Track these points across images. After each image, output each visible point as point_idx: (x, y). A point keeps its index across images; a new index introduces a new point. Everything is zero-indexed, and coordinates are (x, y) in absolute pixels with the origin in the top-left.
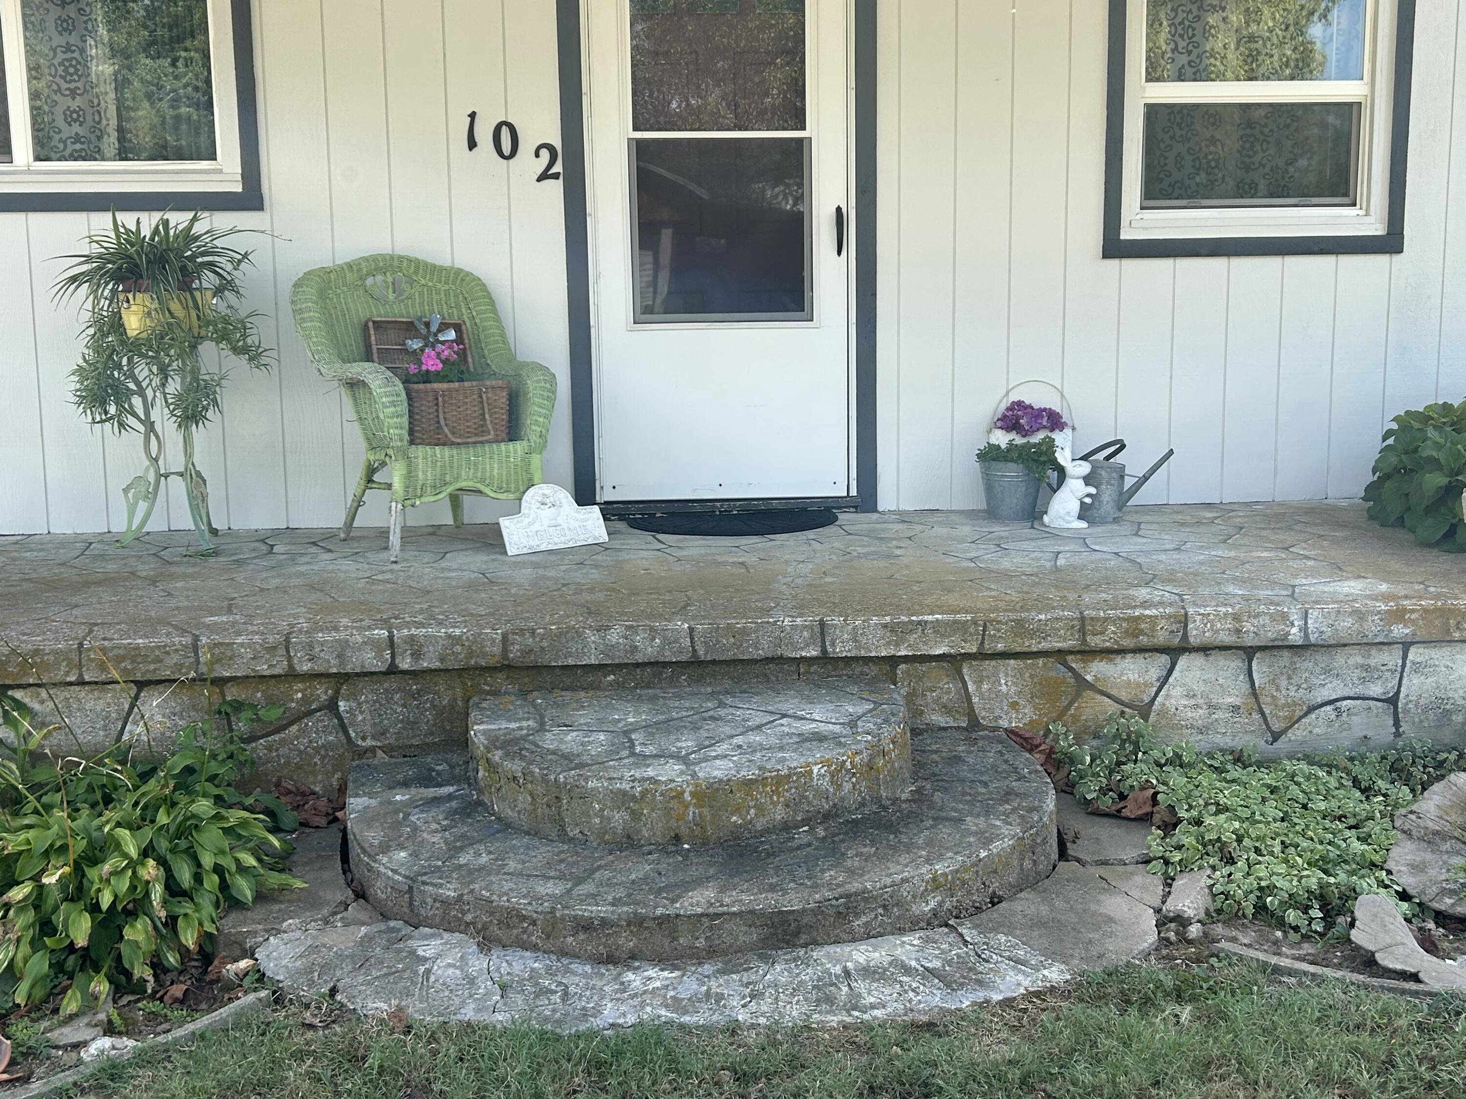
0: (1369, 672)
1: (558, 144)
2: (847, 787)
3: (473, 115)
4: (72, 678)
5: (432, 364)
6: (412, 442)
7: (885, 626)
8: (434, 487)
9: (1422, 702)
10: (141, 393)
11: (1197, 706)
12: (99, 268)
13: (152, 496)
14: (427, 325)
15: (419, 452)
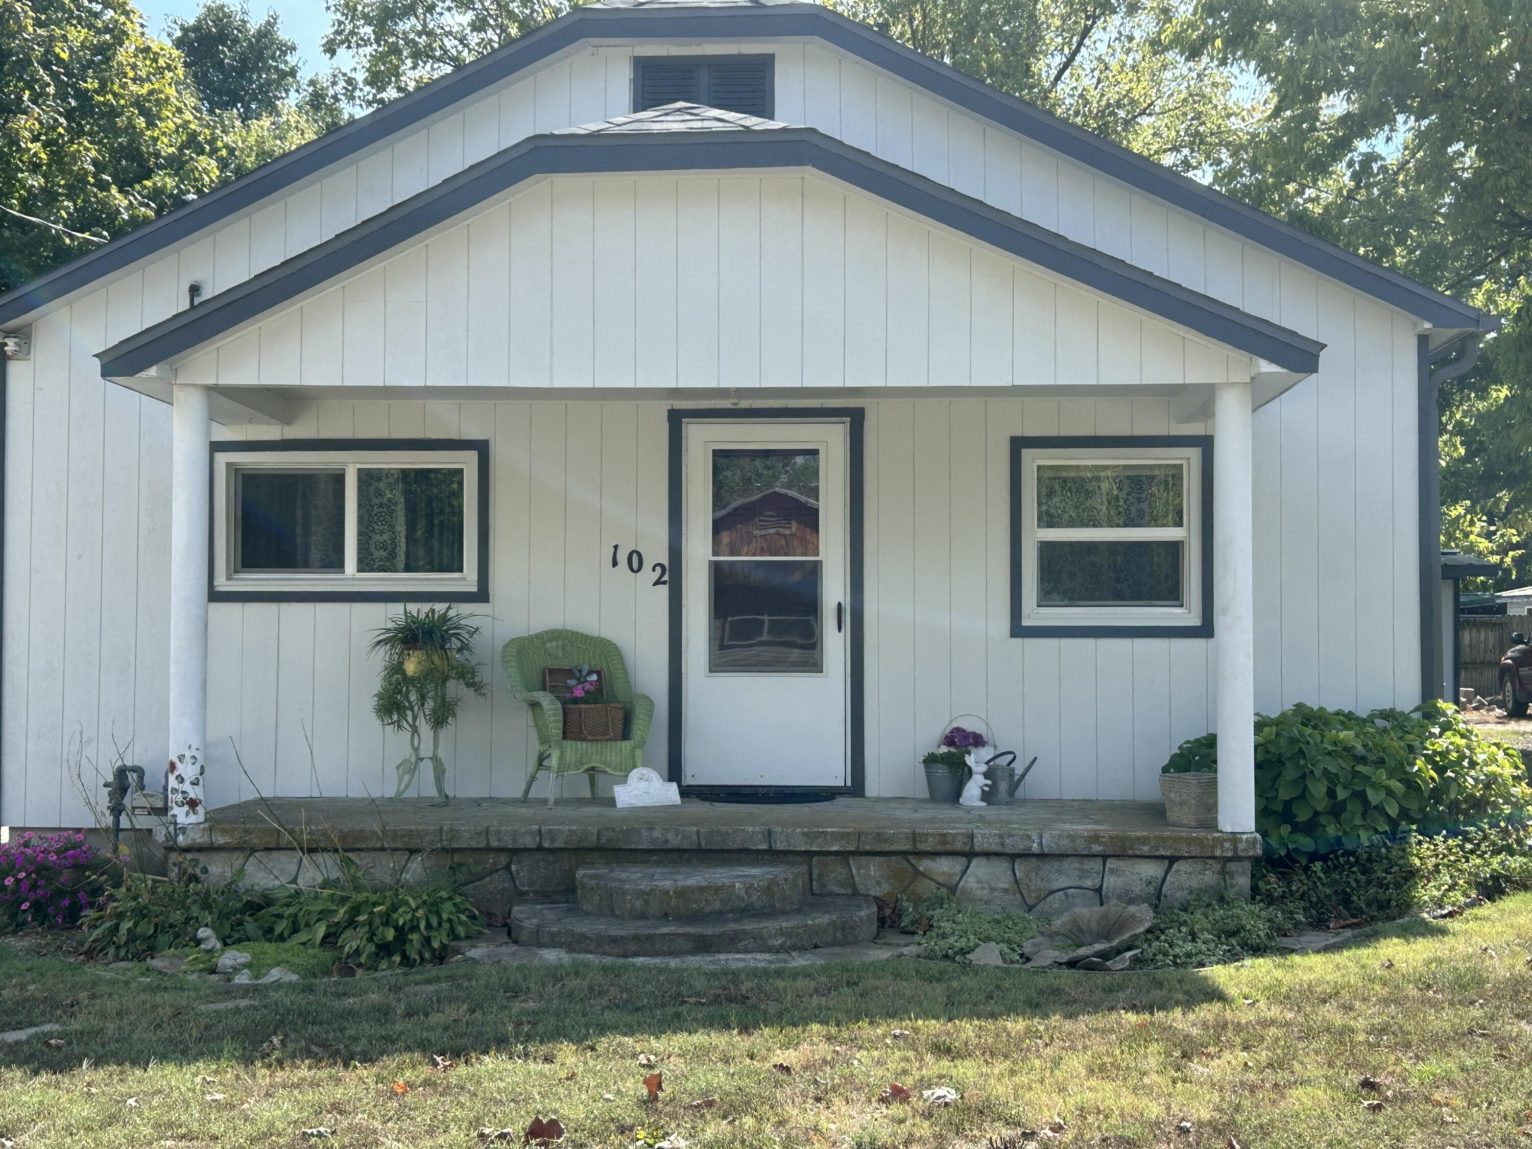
0: (1084, 874)
1: (666, 564)
2: (754, 897)
3: (616, 547)
4: (378, 845)
5: (579, 693)
6: (565, 738)
7: (804, 834)
8: (575, 765)
9: (1117, 892)
10: (412, 709)
11: (983, 888)
12: (394, 636)
13: (412, 771)
14: (580, 671)
15: (568, 744)
